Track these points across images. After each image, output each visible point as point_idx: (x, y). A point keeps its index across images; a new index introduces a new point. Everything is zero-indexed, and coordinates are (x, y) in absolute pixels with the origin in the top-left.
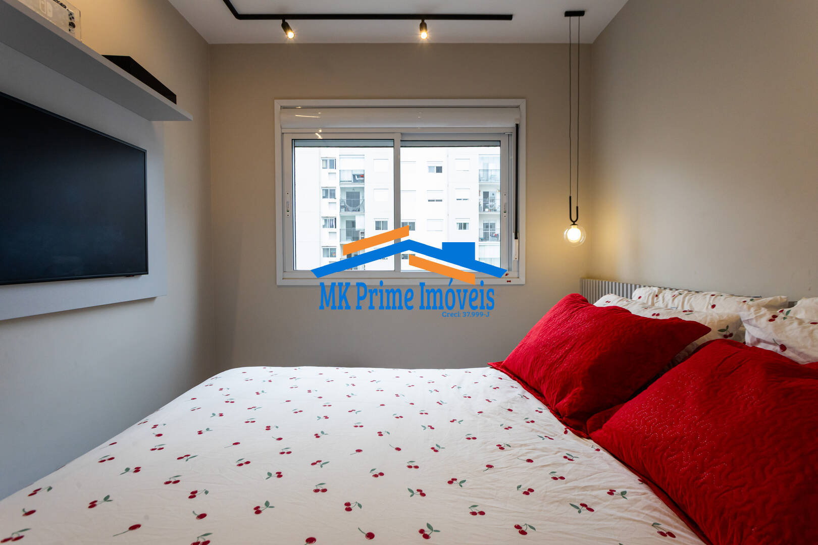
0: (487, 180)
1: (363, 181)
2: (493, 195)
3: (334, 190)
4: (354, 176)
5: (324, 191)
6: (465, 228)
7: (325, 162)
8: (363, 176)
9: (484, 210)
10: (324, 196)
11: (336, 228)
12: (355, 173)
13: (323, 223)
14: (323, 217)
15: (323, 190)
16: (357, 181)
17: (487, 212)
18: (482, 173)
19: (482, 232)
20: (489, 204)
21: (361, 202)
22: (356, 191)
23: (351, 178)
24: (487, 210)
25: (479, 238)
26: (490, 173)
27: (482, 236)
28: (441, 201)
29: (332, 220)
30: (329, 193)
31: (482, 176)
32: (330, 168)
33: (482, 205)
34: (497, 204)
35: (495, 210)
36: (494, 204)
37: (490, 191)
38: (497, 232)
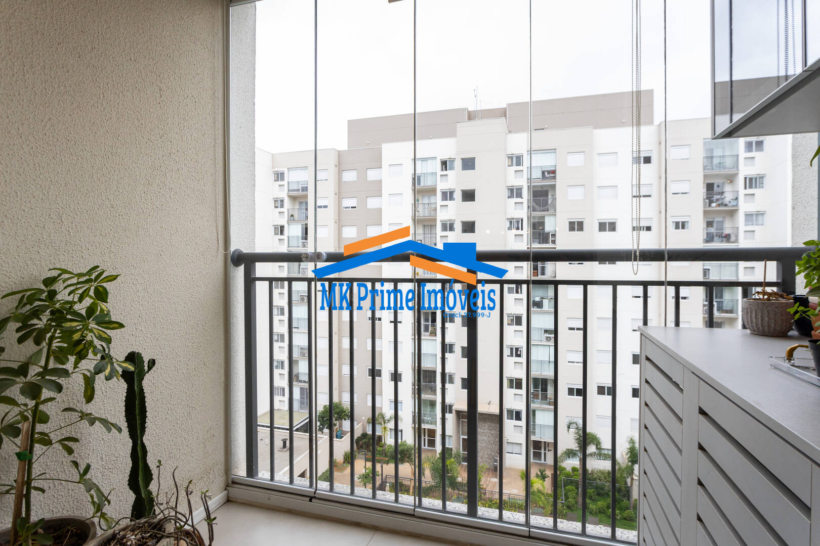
0: (713, 169)
1: (554, 178)
2: (720, 186)
3: (521, 189)
4: (543, 173)
5: (510, 191)
6: (683, 227)
7: (510, 160)
8: (554, 172)
9: (710, 205)
10: (509, 195)
11: (522, 229)
12: (544, 169)
13: (508, 225)
14: (508, 219)
15: (508, 189)
16: (547, 178)
17: (713, 207)
18: (705, 159)
19: (706, 231)
20: (716, 198)
21: (550, 202)
22: (545, 189)
23: (540, 175)
24: (714, 205)
26: (716, 160)
28: (650, 196)
29: (518, 222)
30: (515, 192)
31: (706, 164)
32: (516, 165)
33: (706, 200)
34: (728, 197)
35: (726, 205)
36: (723, 197)
37: (716, 181)
38: (727, 232)
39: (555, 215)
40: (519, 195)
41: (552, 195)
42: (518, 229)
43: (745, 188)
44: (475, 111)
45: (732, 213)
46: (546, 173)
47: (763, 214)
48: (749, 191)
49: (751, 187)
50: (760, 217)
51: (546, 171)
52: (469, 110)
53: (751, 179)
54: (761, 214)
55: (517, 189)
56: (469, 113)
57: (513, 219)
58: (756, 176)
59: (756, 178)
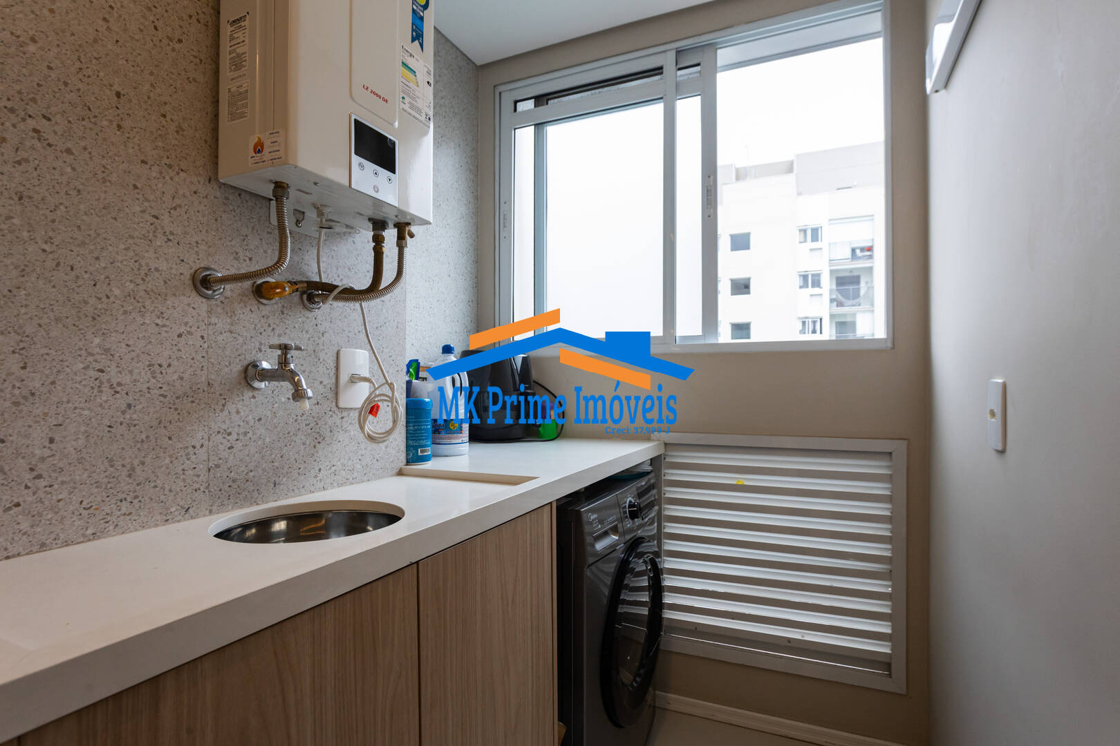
39: (873, 311)
40: (817, 283)
41: (867, 283)
42: (814, 332)
44: (745, 168)
46: (858, 252)
51: (858, 248)
52: (737, 166)
55: (813, 275)
56: (737, 170)
57: (807, 318)
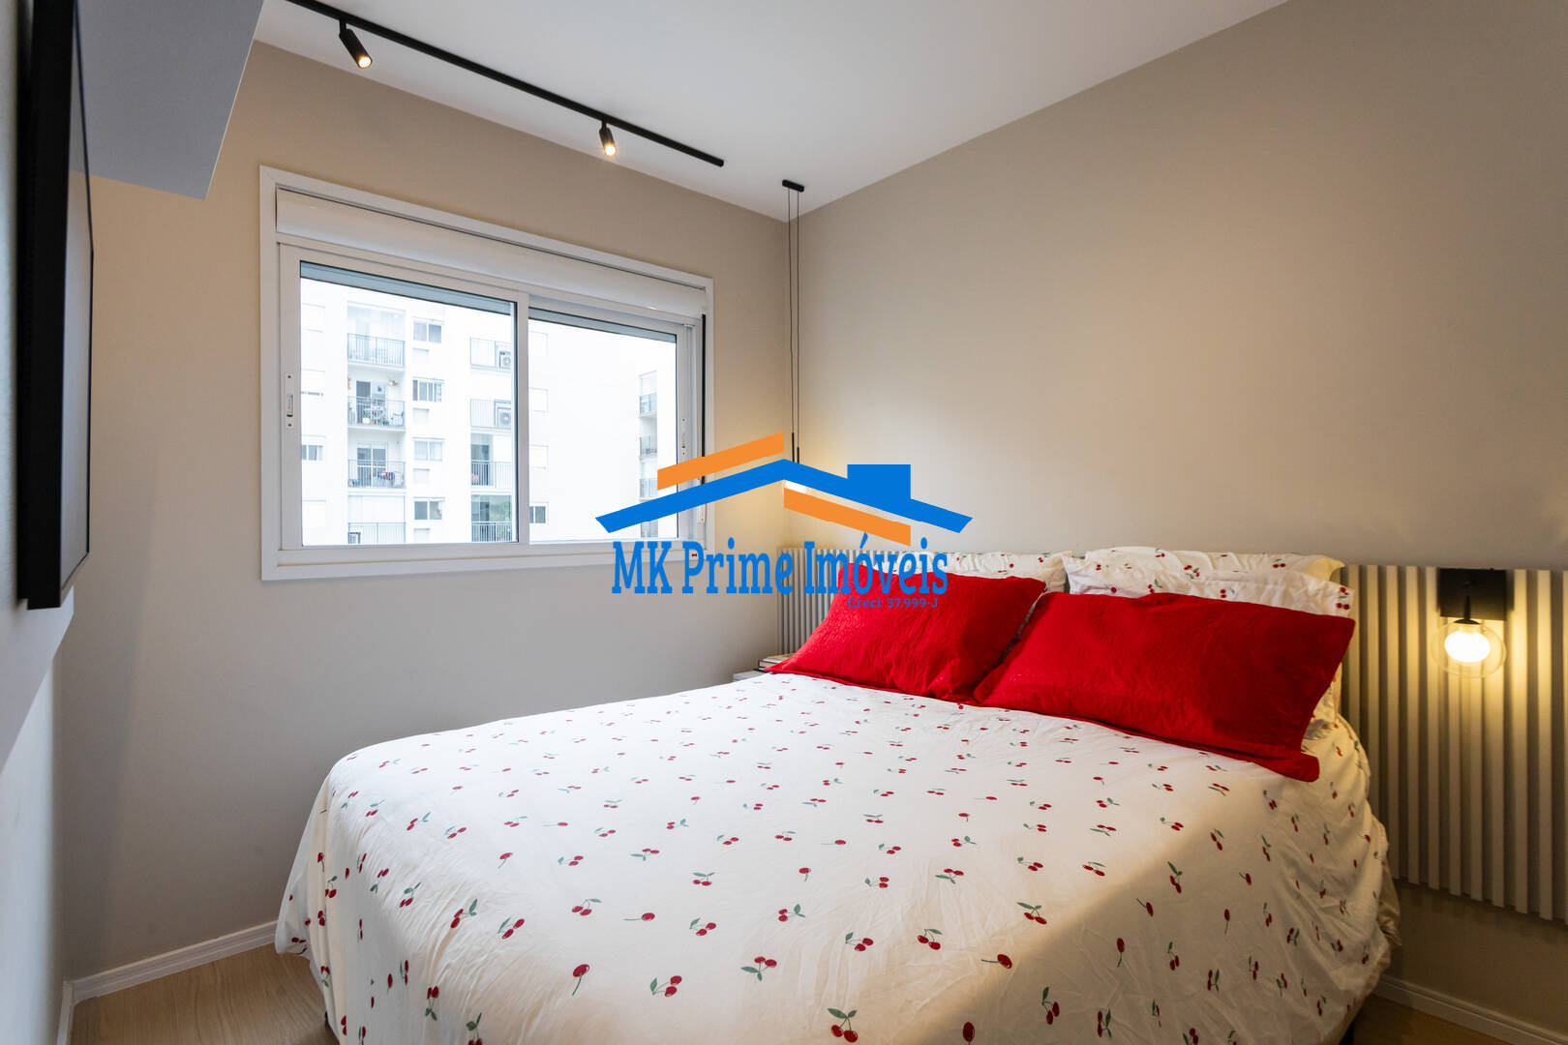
0: (367, 359)
2: (380, 390)
9: (360, 421)
17: (365, 424)
18: (353, 340)
19: (355, 466)
20: (370, 410)
24: (366, 420)
25: (350, 480)
26: (372, 344)
27: (355, 476)
31: (353, 348)
33: (355, 410)
34: (391, 409)
35: (386, 423)
36: (382, 409)
37: (375, 381)
38: (389, 469)
43: (415, 398)
45: (398, 437)
47: (441, 443)
48: (421, 404)
49: (423, 398)
50: (437, 447)
53: (424, 385)
54: (438, 443)
58: (431, 381)
59: (430, 385)
